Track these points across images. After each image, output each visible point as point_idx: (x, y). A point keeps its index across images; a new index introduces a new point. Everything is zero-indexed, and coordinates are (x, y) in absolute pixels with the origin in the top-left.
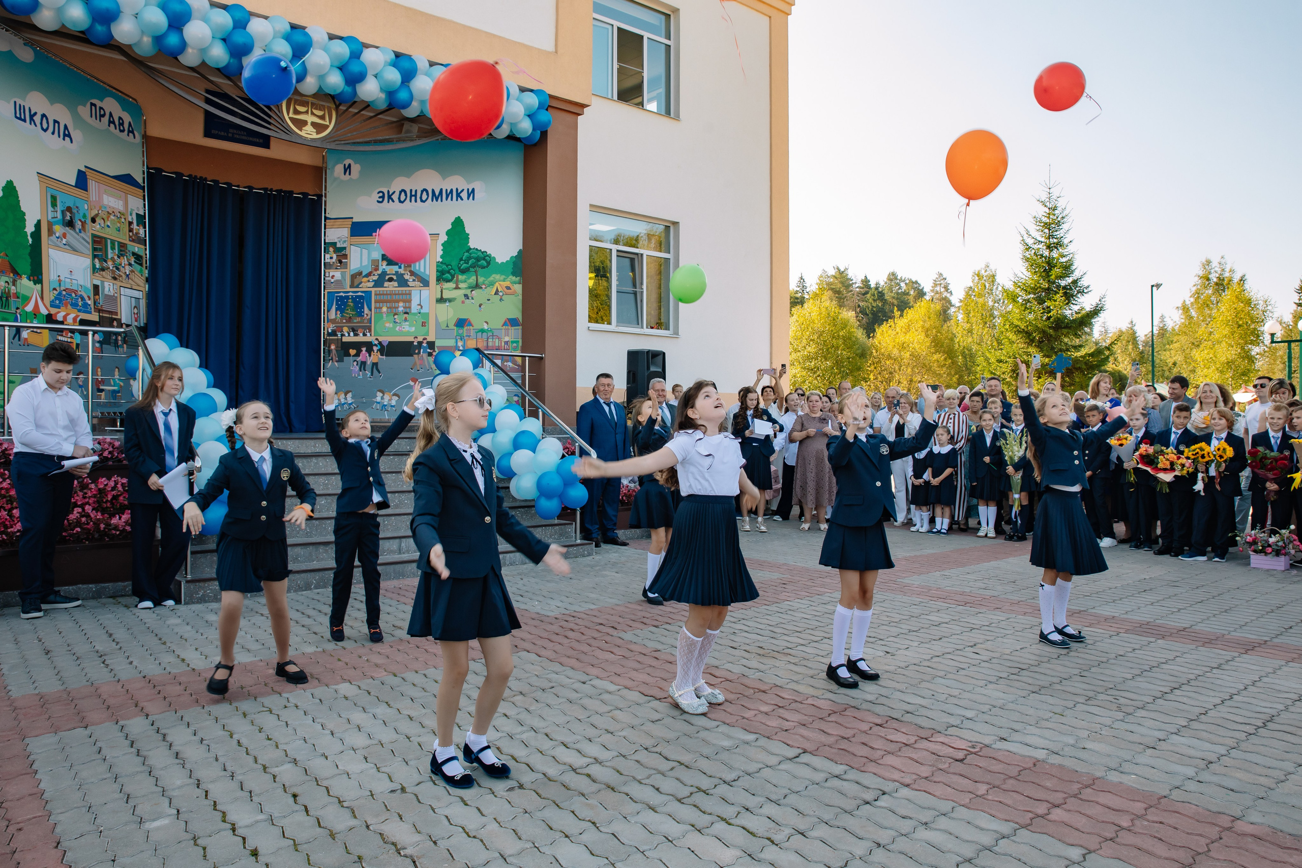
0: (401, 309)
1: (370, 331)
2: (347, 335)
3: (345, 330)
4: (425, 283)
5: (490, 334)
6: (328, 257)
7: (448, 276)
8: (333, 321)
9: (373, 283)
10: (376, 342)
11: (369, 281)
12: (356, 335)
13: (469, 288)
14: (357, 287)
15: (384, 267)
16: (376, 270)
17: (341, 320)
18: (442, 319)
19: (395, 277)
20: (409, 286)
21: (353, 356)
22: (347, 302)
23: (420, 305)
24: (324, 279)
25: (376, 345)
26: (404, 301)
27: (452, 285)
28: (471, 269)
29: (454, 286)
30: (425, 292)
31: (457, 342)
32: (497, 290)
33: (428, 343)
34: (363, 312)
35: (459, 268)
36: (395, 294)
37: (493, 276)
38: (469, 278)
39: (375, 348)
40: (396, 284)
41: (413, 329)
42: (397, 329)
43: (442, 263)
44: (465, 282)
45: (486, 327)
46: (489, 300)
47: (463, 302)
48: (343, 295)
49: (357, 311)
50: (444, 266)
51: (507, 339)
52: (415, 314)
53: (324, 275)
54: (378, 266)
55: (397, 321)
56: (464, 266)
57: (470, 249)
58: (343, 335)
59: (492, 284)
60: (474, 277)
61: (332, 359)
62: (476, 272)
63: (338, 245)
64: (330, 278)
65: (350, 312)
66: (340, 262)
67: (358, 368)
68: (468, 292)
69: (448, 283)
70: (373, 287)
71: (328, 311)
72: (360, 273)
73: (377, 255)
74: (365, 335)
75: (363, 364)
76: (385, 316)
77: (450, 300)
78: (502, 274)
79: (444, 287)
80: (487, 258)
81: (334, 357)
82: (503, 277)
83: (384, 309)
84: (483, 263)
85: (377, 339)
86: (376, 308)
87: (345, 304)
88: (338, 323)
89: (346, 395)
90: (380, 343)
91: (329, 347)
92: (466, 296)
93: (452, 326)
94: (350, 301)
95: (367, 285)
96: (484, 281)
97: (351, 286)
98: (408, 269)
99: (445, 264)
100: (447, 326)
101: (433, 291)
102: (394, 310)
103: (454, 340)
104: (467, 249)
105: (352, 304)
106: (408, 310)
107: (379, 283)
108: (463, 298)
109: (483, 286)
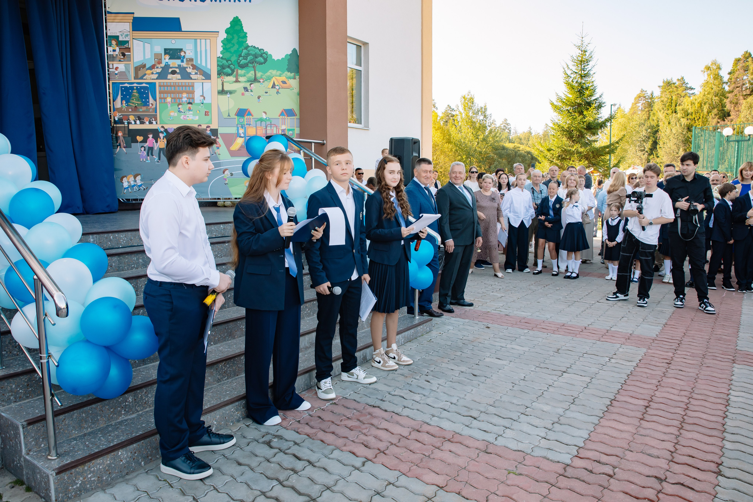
0: (184, 100)
1: (156, 119)
2: (133, 123)
3: (132, 118)
4: (207, 77)
5: (268, 123)
6: (112, 50)
7: (228, 70)
8: (119, 110)
9: (157, 75)
10: (162, 130)
11: (153, 73)
12: (142, 123)
13: (248, 81)
14: (142, 78)
15: (167, 60)
16: (160, 62)
17: (127, 109)
18: (224, 109)
19: (178, 70)
20: (191, 79)
21: (141, 142)
22: (132, 92)
23: (202, 96)
24: (108, 71)
25: (162, 132)
26: (188, 93)
27: (232, 78)
28: (250, 65)
29: (234, 79)
30: (207, 84)
31: (238, 130)
32: (274, 84)
33: (211, 130)
34: (149, 102)
35: (239, 63)
36: (179, 86)
37: (270, 71)
38: (248, 73)
39: (161, 135)
40: (179, 76)
41: (197, 118)
42: (182, 117)
43: (222, 58)
44: (244, 76)
45: (264, 116)
46: (266, 93)
47: (243, 94)
48: (128, 86)
49: (142, 101)
50: (224, 62)
51: (283, 127)
52: (198, 104)
53: (108, 67)
54: (161, 59)
55: (181, 110)
56: (243, 62)
57: (248, 46)
58: (129, 123)
59: (269, 78)
60: (253, 72)
61: (120, 145)
62: (254, 67)
63: (121, 39)
64: (114, 70)
65: (135, 102)
66: (124, 55)
67: (145, 153)
68: (247, 85)
69: (229, 77)
70: (157, 79)
71: (114, 101)
72: (144, 66)
73: (160, 50)
74: (150, 123)
75: (150, 150)
76: (169, 106)
77: (231, 92)
78: (278, 70)
79: (225, 80)
80: (264, 55)
81: (122, 143)
82: (279, 72)
83: (169, 99)
84: (261, 59)
85: (163, 127)
86: (160, 98)
87: (130, 94)
88: (124, 111)
89: (135, 177)
90: (166, 130)
91: (117, 134)
92: (246, 89)
93: (233, 115)
94: (135, 91)
95: (151, 77)
96: (262, 75)
97: (135, 78)
98: (190, 63)
99: (225, 59)
100: (229, 116)
101: (215, 83)
102: (178, 101)
103: (236, 128)
104: (245, 46)
105: (137, 95)
106: (191, 101)
107: (162, 75)
108: (243, 91)
109: (261, 80)
